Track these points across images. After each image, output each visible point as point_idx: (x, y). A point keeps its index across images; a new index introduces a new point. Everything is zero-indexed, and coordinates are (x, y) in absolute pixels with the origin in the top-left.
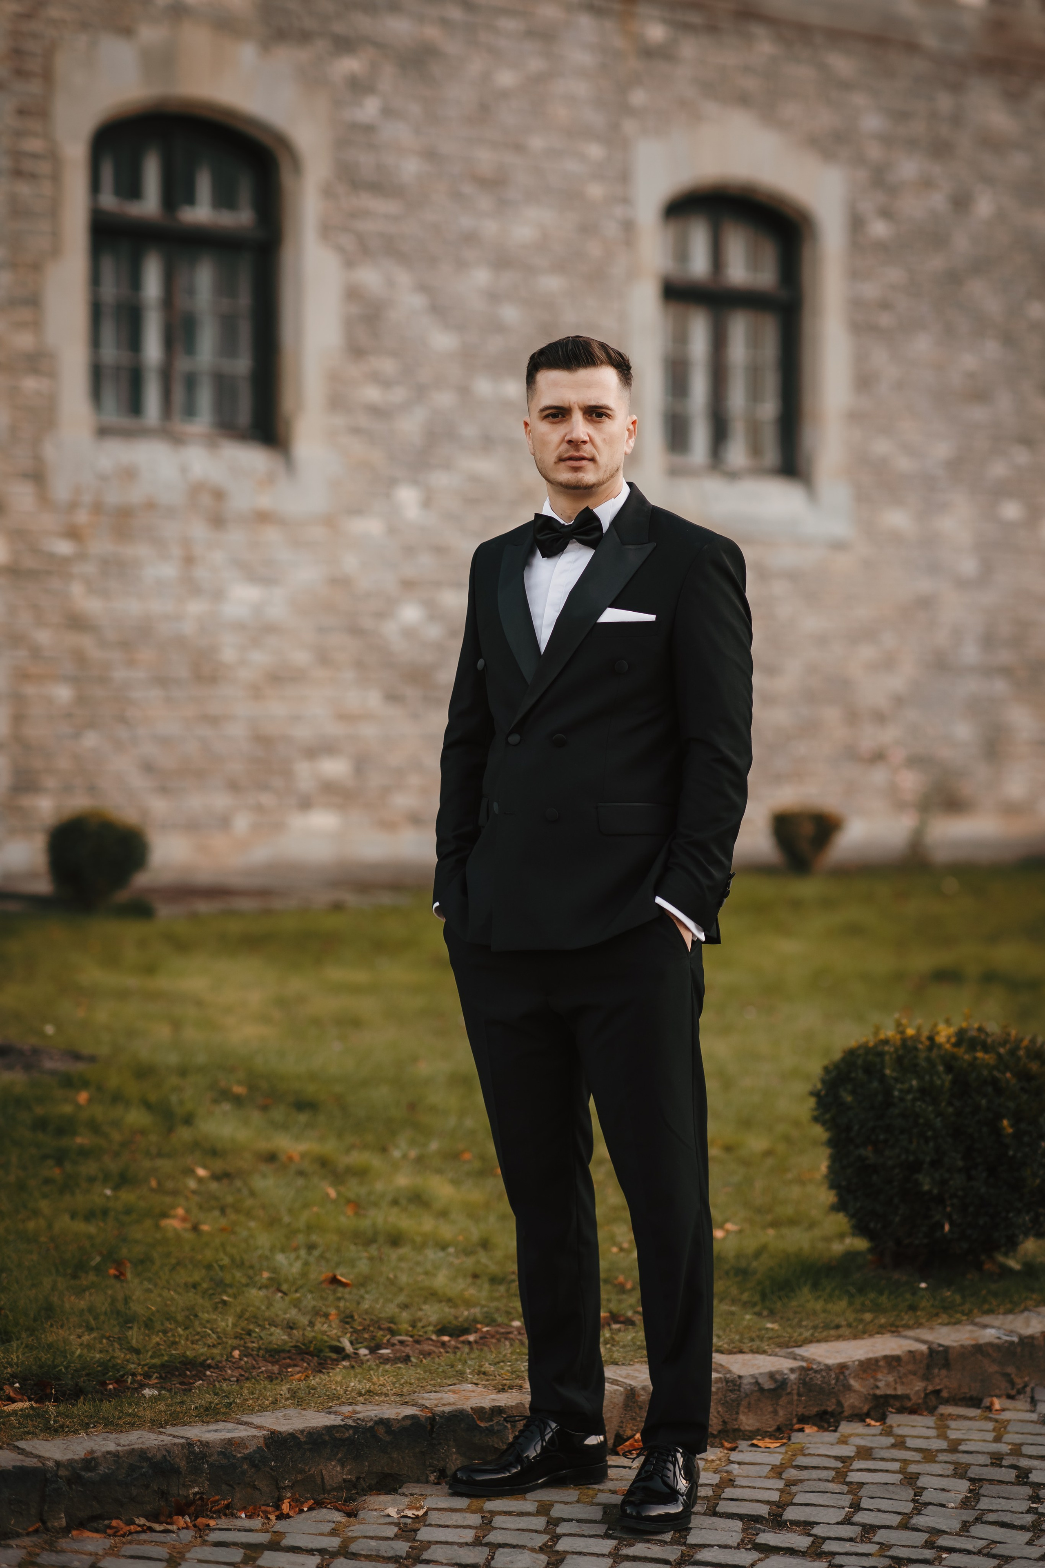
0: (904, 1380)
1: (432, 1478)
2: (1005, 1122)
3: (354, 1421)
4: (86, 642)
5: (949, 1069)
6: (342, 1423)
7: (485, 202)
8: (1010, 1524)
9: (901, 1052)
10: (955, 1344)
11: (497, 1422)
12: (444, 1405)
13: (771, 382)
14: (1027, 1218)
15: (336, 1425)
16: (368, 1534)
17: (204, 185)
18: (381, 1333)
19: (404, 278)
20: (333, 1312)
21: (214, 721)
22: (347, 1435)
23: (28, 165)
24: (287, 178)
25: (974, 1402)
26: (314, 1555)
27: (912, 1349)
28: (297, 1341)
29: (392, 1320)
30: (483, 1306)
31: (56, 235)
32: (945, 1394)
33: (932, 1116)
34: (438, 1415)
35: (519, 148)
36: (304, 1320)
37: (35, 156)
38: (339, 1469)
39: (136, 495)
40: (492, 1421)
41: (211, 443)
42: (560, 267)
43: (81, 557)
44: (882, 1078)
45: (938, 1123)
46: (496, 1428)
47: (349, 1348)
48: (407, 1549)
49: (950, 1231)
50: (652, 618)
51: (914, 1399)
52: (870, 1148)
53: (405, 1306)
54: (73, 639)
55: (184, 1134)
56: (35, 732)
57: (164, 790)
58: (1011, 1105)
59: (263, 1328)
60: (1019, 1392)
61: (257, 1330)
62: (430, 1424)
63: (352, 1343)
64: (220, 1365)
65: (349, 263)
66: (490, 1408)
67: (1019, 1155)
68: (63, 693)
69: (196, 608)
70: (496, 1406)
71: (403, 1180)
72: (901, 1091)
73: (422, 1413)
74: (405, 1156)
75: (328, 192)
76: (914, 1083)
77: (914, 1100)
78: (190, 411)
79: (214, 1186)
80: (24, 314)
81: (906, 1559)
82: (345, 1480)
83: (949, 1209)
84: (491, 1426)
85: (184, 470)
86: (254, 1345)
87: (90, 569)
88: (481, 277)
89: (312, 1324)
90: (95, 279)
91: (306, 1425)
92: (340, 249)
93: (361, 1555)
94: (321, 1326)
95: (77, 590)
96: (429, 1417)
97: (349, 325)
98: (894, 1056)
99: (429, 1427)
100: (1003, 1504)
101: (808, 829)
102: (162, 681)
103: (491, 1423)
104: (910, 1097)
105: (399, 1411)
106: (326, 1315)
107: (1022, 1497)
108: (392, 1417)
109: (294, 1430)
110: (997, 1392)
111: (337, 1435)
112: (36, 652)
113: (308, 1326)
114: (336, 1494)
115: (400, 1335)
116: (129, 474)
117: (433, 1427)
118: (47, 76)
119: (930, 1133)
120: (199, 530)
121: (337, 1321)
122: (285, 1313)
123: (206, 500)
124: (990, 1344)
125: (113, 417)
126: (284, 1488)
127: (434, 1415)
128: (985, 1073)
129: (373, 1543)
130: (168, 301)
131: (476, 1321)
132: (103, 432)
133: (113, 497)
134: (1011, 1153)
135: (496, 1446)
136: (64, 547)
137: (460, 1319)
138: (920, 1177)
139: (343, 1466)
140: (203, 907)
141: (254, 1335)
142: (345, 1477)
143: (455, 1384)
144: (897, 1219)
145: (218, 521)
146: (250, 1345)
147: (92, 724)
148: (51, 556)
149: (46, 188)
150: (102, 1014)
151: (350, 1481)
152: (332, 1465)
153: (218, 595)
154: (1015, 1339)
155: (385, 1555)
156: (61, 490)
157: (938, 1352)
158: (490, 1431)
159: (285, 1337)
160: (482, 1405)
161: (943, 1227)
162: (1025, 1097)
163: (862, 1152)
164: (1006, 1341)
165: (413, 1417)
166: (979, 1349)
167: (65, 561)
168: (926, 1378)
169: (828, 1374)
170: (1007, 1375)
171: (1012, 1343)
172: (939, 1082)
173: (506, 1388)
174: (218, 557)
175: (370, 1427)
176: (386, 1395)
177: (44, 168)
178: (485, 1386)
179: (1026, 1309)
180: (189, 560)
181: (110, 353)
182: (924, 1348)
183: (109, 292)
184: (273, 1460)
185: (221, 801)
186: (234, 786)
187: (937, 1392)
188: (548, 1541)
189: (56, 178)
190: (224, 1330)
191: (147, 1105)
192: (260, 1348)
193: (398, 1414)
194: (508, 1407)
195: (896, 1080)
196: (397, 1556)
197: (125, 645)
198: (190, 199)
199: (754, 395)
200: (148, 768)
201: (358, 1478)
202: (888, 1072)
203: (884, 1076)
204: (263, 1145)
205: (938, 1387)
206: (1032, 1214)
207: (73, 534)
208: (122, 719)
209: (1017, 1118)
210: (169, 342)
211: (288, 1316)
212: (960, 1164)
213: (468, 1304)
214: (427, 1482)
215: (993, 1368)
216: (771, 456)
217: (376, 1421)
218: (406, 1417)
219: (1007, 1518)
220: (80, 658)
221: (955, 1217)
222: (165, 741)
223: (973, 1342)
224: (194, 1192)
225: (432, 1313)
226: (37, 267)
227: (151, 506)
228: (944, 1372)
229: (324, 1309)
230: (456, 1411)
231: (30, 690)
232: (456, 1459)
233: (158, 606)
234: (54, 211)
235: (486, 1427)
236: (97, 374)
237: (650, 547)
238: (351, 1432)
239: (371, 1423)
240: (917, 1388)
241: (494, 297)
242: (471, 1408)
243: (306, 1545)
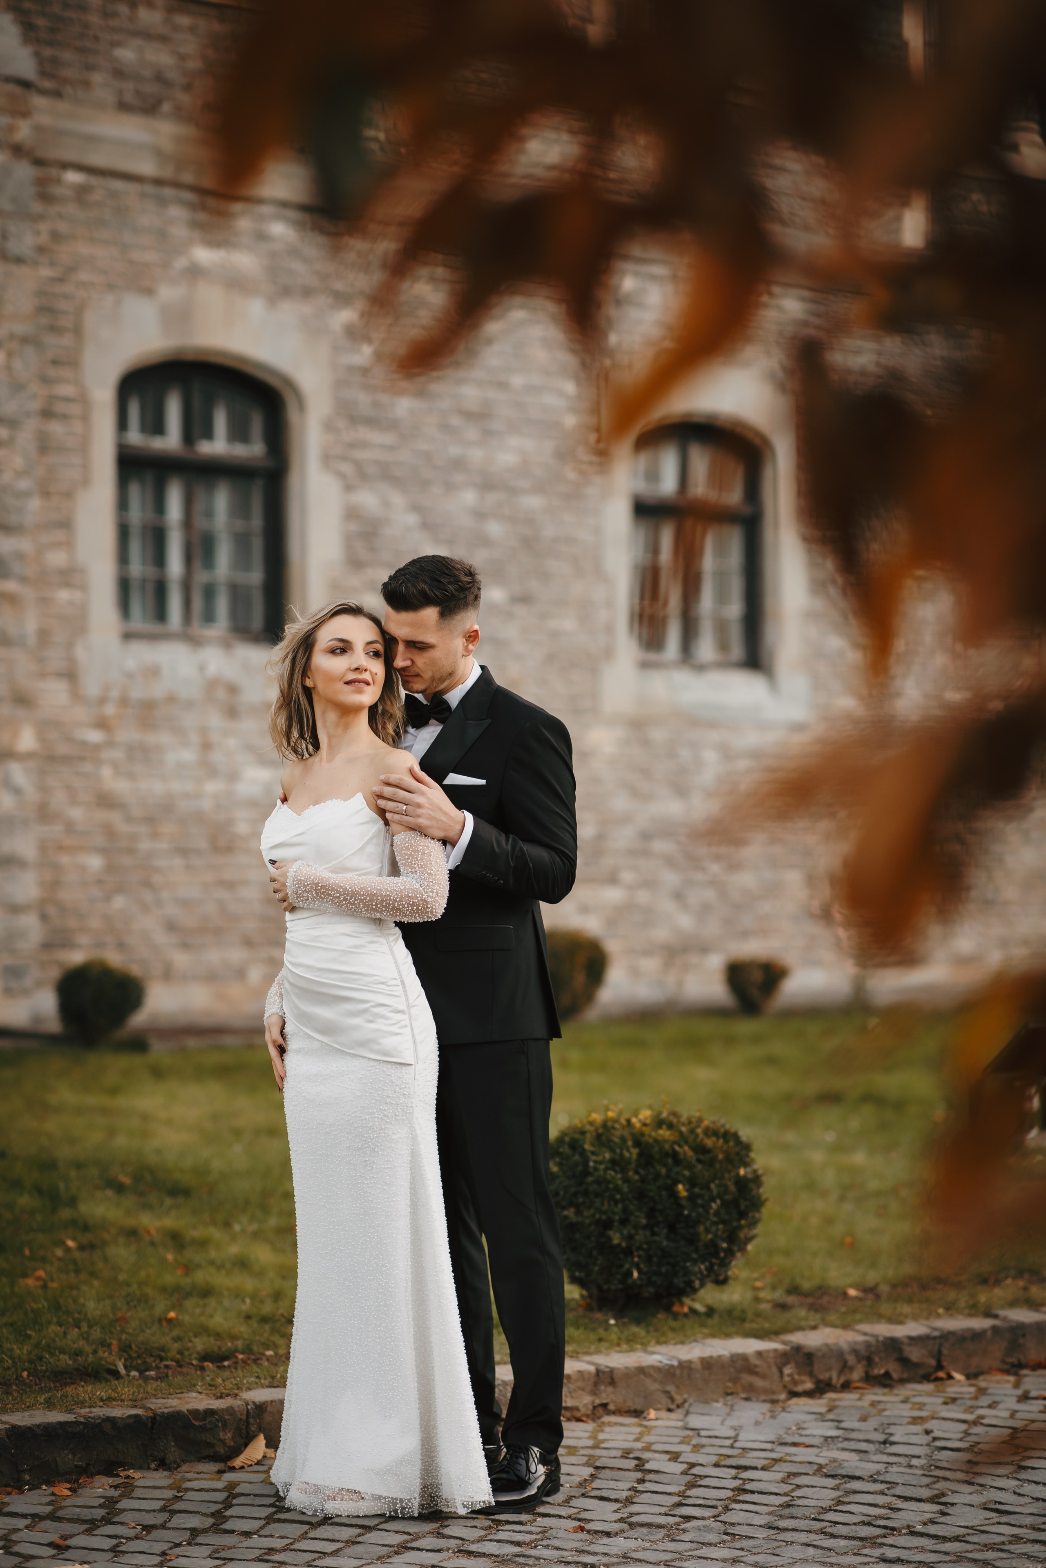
0: (574, 1394)
1: (153, 1466)
2: (680, 1187)
3: (85, 1419)
4: (115, 818)
5: (637, 1143)
6: (74, 1420)
7: (472, 433)
8: (607, 1498)
9: (600, 1131)
10: (619, 1366)
11: (210, 1422)
12: (167, 1408)
13: (736, 586)
14: (702, 1267)
15: (69, 1422)
16: (77, 1504)
17: (221, 421)
18: (152, 1359)
19: (398, 499)
20: (115, 1342)
21: (230, 885)
22: (78, 1429)
23: (60, 407)
24: (293, 415)
25: (637, 1413)
26: (27, 1518)
27: (581, 1369)
28: (79, 1365)
29: (163, 1349)
30: (245, 1340)
31: (86, 467)
32: (611, 1407)
33: (620, 1182)
34: (158, 1415)
35: (503, 386)
36: (88, 1349)
37: (67, 400)
38: (70, 1457)
39: (158, 690)
40: (206, 1420)
41: (227, 645)
42: (539, 488)
43: (110, 744)
44: (583, 1153)
45: (625, 1188)
46: (208, 1426)
47: (123, 1371)
48: (104, 1514)
49: (639, 1278)
50: (483, 782)
51: (583, 1410)
52: (572, 1210)
53: (177, 1339)
54: (103, 815)
55: (65, 1214)
56: (66, 895)
57: (185, 946)
58: (687, 1173)
59: (52, 1355)
60: (678, 1407)
61: (47, 1356)
62: (151, 1422)
63: (126, 1367)
64: (8, 1382)
65: (349, 488)
66: (204, 1410)
67: (694, 1214)
68: (95, 862)
69: (212, 787)
70: (209, 1409)
71: (234, 1249)
72: (595, 1162)
73: (144, 1414)
74: (243, 1230)
75: (329, 426)
76: (607, 1156)
77: (606, 1169)
78: (209, 617)
79: (77, 1255)
80: (59, 535)
81: (505, 1521)
82: (76, 1466)
83: (636, 1259)
84: (205, 1424)
85: (202, 668)
86: (43, 1368)
87: (118, 754)
88: (469, 497)
89: (95, 1352)
90: (122, 504)
91: (43, 1421)
92: (341, 475)
93: (64, 1518)
94: (103, 1354)
95: (106, 772)
96: (150, 1417)
97: (349, 541)
98: (594, 1134)
99: (150, 1425)
100: (612, 1484)
101: (757, 976)
102: (183, 852)
103: (205, 1422)
104: (602, 1167)
105: (125, 1411)
106: (109, 1346)
107: (630, 1479)
108: (118, 1416)
109: (32, 1425)
110: (659, 1406)
111: (70, 1430)
112: (70, 827)
113: (92, 1353)
114: (68, 1477)
115: (167, 1360)
116: (153, 672)
117: (153, 1423)
118: (78, 331)
119: (618, 1197)
120: (215, 720)
121: (117, 1350)
122: (74, 1343)
123: (221, 694)
124: (653, 1367)
125: (138, 623)
126: (24, 1471)
127: (155, 1414)
128: (667, 1146)
129: (78, 1510)
130: (187, 523)
131: (236, 1350)
132: (128, 636)
133: (137, 693)
134: (686, 1212)
135: (208, 1441)
136: (95, 736)
137: (223, 1349)
138: (611, 1233)
139: (74, 1455)
140: (192, 1043)
141: (44, 1360)
142: (76, 1463)
143: (182, 1393)
144: (596, 1269)
145: (232, 712)
146: (39, 1368)
147: (120, 889)
148: (84, 743)
149: (78, 427)
150: (51, 1125)
151: (80, 1467)
152: (64, 1453)
153: (233, 776)
154: (675, 1363)
155: (84, 1518)
156: (91, 687)
157: (604, 1373)
158: (203, 1429)
159: (70, 1362)
160: (197, 1408)
161: (632, 1274)
162: (699, 1167)
163: (566, 1213)
164: (667, 1365)
165: (136, 1416)
166: (641, 1370)
167: (97, 747)
168: (594, 1393)
169: (504, 1388)
170: (667, 1393)
171: (672, 1366)
172: (627, 1154)
173: (223, 1395)
174: (232, 743)
175: (98, 1423)
176: (123, 1401)
177: (75, 409)
178: (207, 1395)
179: (695, 1341)
180: (206, 746)
181: (136, 568)
182: (592, 1369)
183: (136, 514)
184: (13, 1449)
185: (237, 955)
186: (248, 943)
187: (604, 1406)
188: (221, 1509)
189: (86, 418)
190: (19, 1356)
191: (38, 1190)
192: (47, 1370)
193: (125, 1413)
194: (220, 1410)
195: (593, 1153)
196: (93, 1519)
197: (150, 820)
198: (208, 434)
199: (721, 598)
200: (171, 927)
201: (88, 1465)
202: (587, 1147)
203: (584, 1150)
204: (130, 1222)
205: (605, 1401)
206: (707, 1264)
207: (102, 724)
208: (148, 884)
209: (692, 1183)
210: (188, 558)
211: (76, 1346)
212: (644, 1221)
213: (234, 1338)
214: (149, 1468)
215: (654, 1386)
216: (737, 651)
217: (103, 1418)
218: (130, 1416)
219: (604, 1494)
220: (109, 832)
221: (642, 1266)
222: (185, 903)
223: (636, 1365)
224: (59, 1259)
225: (200, 1344)
226: (68, 495)
227: (171, 699)
228: (610, 1389)
229: (108, 1341)
230: (174, 1412)
231: (65, 860)
232: (174, 1451)
233: (177, 786)
234: (84, 447)
235: (200, 1426)
236: (124, 586)
237: (487, 722)
238: (81, 1427)
239: (99, 1421)
240: (585, 1402)
241: (480, 515)
242: (188, 1410)
243: (22, 1511)
